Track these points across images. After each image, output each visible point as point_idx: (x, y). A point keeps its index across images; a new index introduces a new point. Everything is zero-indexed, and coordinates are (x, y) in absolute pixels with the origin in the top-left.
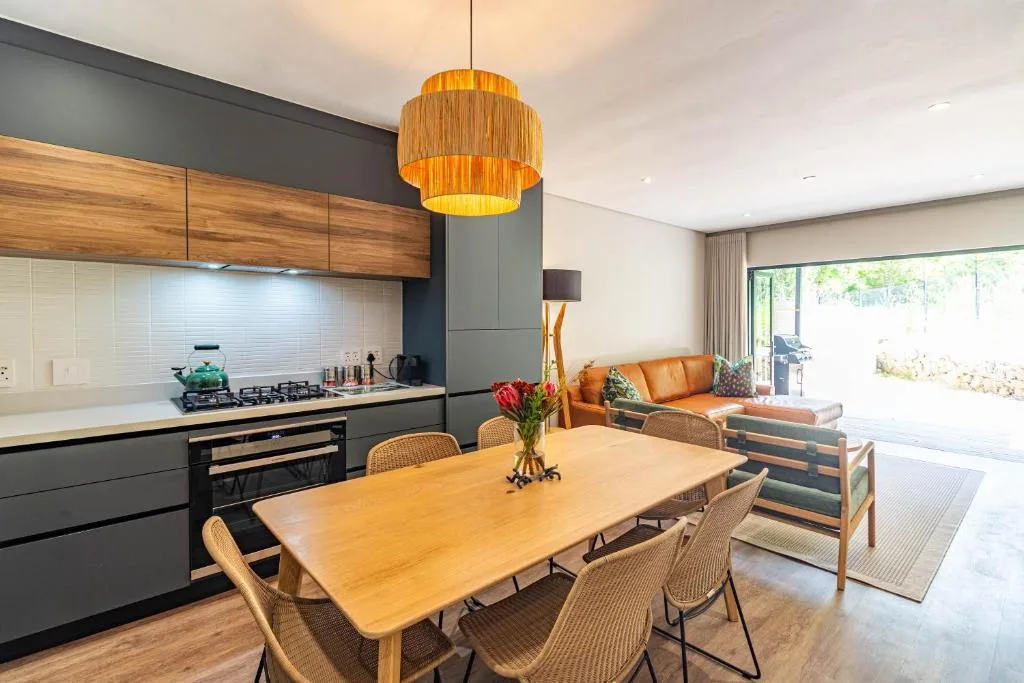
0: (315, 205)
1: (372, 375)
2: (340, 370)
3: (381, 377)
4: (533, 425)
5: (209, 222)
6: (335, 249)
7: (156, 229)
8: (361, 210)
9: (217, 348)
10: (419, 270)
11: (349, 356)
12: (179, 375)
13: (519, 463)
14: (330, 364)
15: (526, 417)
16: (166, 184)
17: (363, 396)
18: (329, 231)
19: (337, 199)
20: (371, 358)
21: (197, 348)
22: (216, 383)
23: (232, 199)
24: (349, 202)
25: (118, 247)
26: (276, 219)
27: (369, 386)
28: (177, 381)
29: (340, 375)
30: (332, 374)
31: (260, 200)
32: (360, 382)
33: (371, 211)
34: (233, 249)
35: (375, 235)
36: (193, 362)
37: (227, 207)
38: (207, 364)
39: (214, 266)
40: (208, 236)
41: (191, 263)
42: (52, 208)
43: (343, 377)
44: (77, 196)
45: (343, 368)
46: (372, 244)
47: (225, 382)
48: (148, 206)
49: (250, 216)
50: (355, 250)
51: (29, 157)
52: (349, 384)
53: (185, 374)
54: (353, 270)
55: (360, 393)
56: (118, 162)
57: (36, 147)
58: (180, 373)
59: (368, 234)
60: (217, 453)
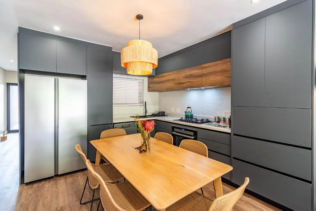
0: (199, 69)
5: (181, 80)
6: (203, 80)
8: (211, 66)
11: (226, 114)
18: (202, 76)
19: (204, 65)
24: (207, 65)
26: (191, 76)
31: (188, 72)
33: (214, 65)
35: (215, 73)
37: (183, 76)
38: (189, 111)
40: (181, 83)
46: (214, 76)
48: (174, 80)
49: (187, 77)
50: (208, 79)
59: (212, 73)
60: (175, 130)
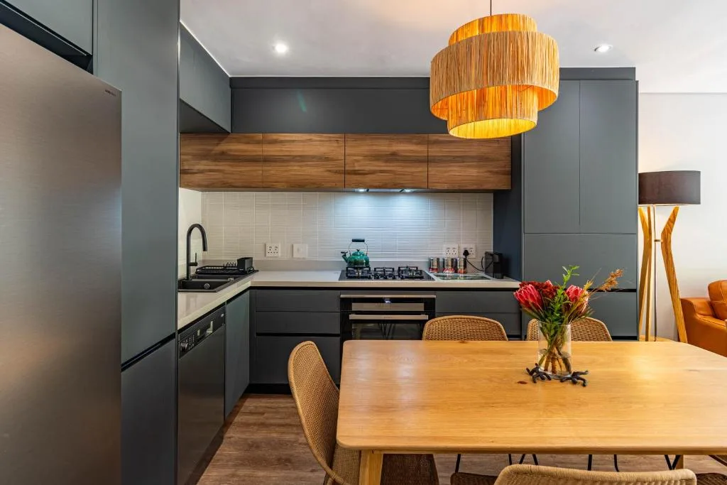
0: (417, 144)
1: (465, 266)
2: (441, 260)
3: (473, 269)
4: (553, 326)
5: (356, 164)
6: (433, 173)
7: (330, 171)
8: (454, 141)
9: (363, 241)
10: (502, 183)
11: (449, 250)
12: (344, 256)
13: (542, 361)
14: (433, 255)
15: (546, 317)
16: (336, 145)
17: (458, 281)
18: (428, 161)
19: (434, 137)
20: (466, 253)
21: (354, 241)
22: (362, 263)
23: (367, 148)
24: (443, 137)
25: (314, 184)
26: (393, 157)
27: (463, 275)
28: (343, 260)
29: (441, 265)
30: (435, 263)
31: (384, 146)
32: (456, 272)
33: (460, 141)
34: (368, 178)
36: (352, 249)
37: (366, 153)
38: (358, 251)
39: (362, 190)
40: (355, 173)
41: (346, 189)
42: (288, 166)
43: (444, 267)
44: (298, 158)
45: (444, 260)
46: (460, 166)
47: (367, 262)
48: (327, 159)
49: (377, 157)
50: (446, 172)
51: (282, 142)
52: (447, 271)
53: (348, 256)
54: (445, 187)
55: (456, 279)
56: (314, 137)
57: (285, 136)
58: (345, 255)
59: (457, 159)
